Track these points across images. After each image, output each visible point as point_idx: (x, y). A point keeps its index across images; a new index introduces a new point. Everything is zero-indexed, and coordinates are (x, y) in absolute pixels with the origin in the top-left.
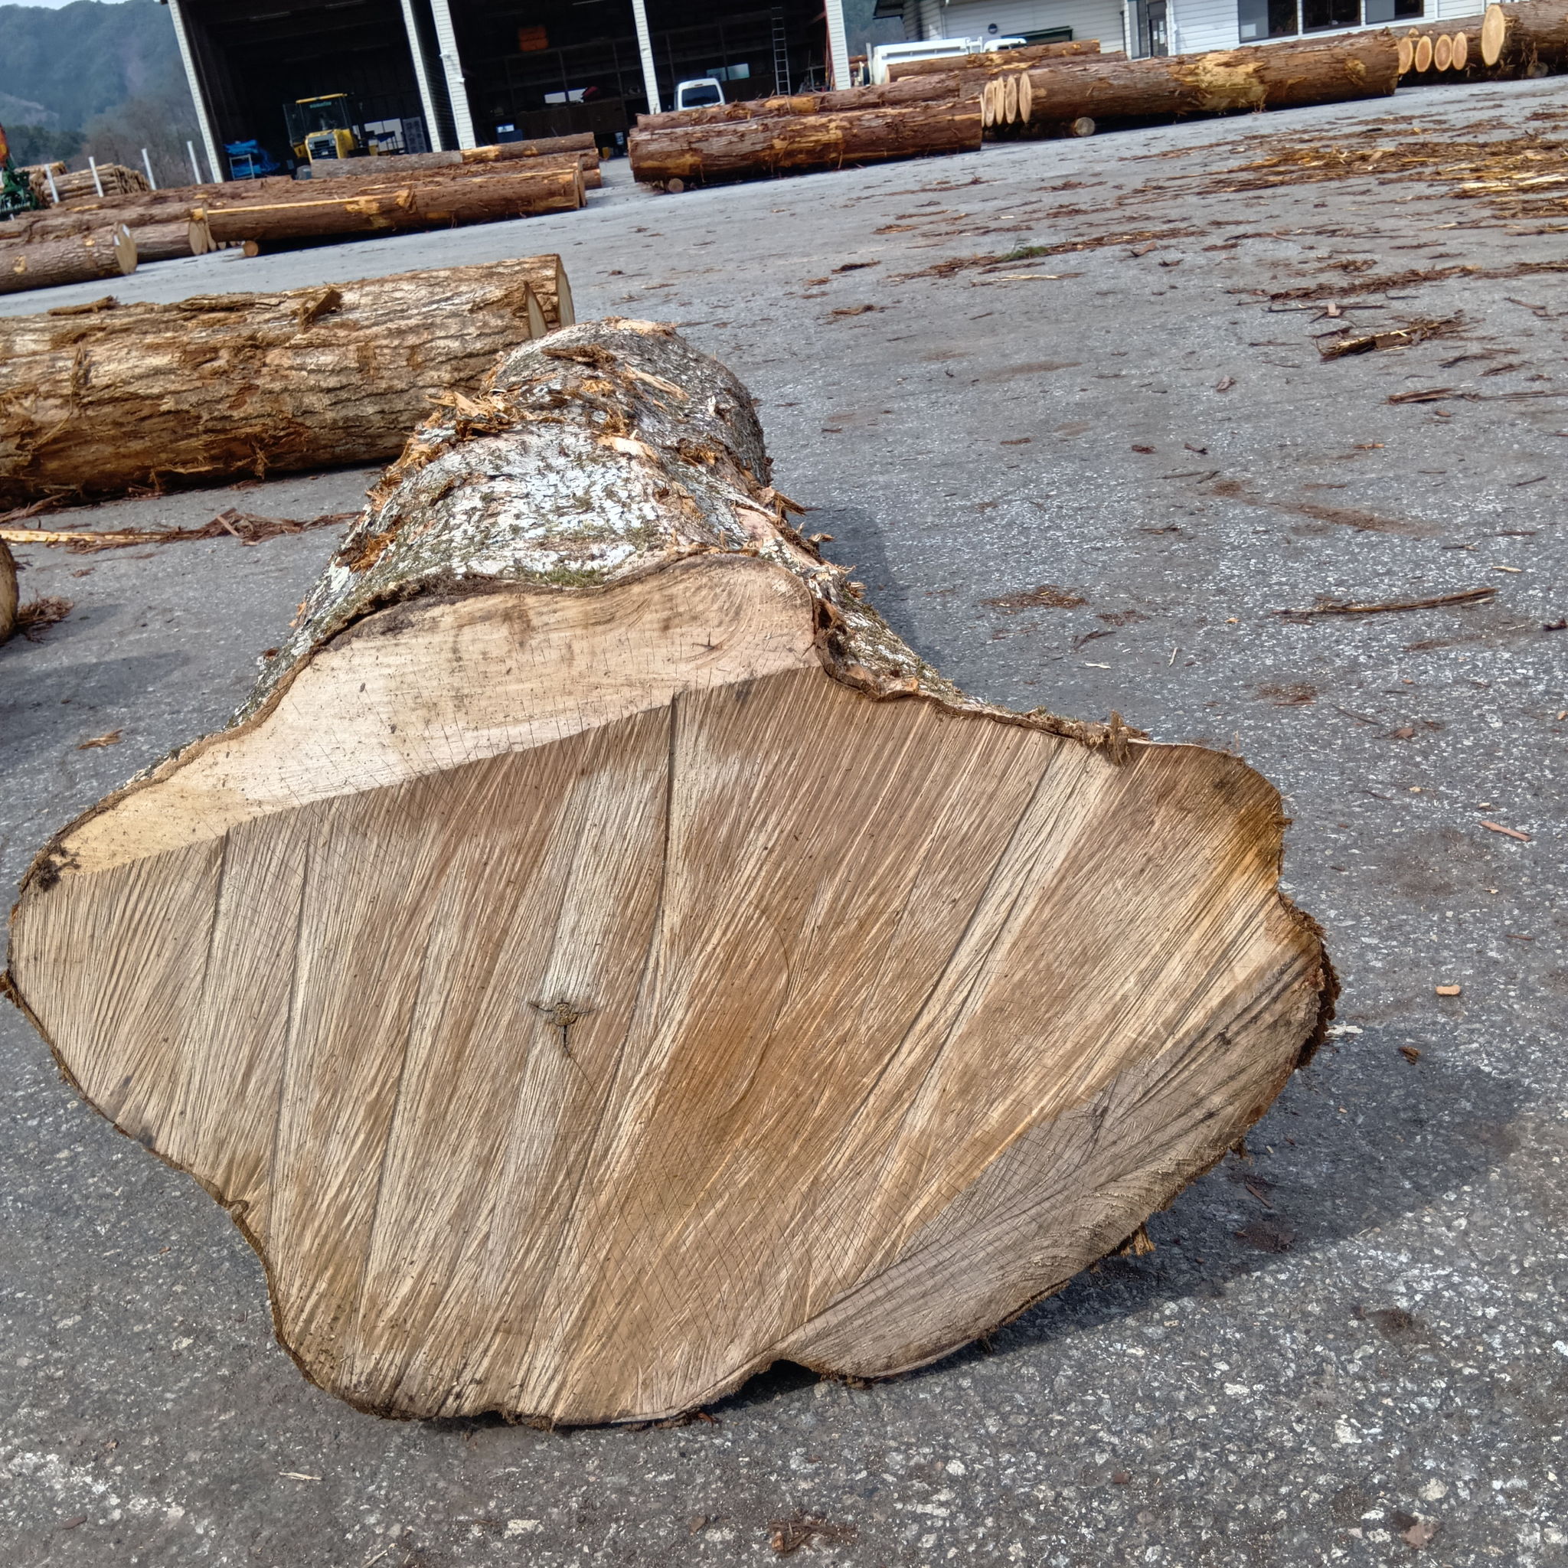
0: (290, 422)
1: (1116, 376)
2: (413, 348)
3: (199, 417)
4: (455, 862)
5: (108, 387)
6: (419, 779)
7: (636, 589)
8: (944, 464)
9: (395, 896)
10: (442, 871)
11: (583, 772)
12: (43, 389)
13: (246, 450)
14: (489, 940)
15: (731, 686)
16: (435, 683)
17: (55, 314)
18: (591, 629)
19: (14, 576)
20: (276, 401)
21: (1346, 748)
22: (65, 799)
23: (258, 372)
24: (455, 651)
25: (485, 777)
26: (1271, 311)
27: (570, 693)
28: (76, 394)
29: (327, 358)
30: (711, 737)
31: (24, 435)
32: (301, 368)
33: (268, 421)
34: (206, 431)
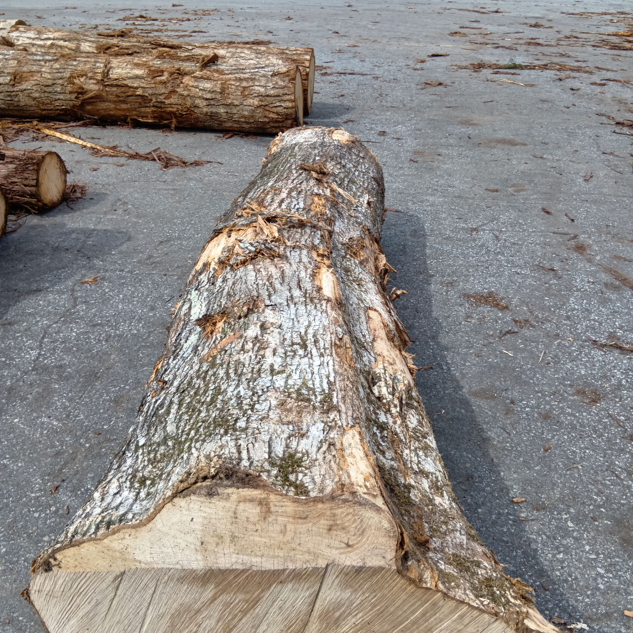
0: (188, 109)
1: (541, 158)
2: (244, 88)
3: (151, 100)
4: (218, 601)
5: (116, 79)
6: (209, 570)
7: (320, 506)
8: (459, 197)
9: (191, 605)
10: (212, 602)
11: (281, 582)
12: (90, 75)
13: (169, 117)
14: (228, 627)
15: (354, 567)
16: (224, 527)
17: (99, 35)
18: (296, 521)
19: (66, 177)
20: (184, 99)
21: (609, 440)
22: (71, 314)
23: (178, 85)
24: (235, 513)
25: (238, 575)
26: (614, 132)
27: (282, 549)
28: (102, 80)
29: (208, 85)
30: (340, 581)
31: (79, 93)
32: (197, 87)
33: (180, 107)
34: (153, 106)
